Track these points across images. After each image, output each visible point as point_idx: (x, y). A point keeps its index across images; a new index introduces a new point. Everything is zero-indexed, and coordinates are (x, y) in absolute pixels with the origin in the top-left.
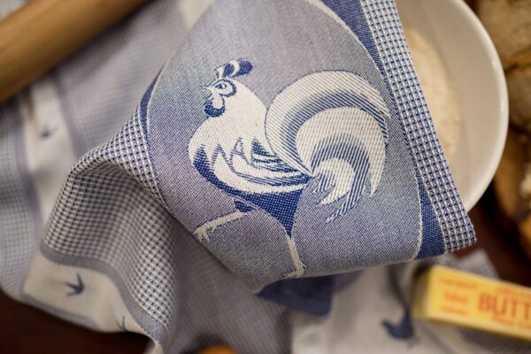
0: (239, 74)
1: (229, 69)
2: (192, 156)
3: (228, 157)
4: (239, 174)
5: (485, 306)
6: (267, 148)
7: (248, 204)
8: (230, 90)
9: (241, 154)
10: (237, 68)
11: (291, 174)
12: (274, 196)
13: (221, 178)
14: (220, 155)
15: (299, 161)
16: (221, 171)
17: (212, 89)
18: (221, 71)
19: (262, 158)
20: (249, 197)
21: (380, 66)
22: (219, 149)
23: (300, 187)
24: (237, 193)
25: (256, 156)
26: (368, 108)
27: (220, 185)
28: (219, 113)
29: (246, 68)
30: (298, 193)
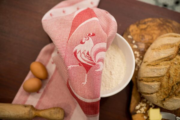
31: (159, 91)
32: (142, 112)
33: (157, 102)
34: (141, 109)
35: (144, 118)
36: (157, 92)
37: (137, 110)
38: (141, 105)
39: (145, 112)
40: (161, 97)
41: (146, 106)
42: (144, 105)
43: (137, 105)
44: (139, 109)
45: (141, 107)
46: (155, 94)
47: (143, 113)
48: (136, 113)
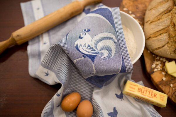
0: (87, 31)
1: (85, 30)
2: (75, 45)
3: (83, 46)
4: (84, 50)
5: (139, 91)
6: (91, 46)
7: (85, 56)
8: (85, 34)
9: (85, 46)
10: (87, 30)
11: (95, 52)
12: (91, 55)
13: (80, 50)
14: (81, 46)
15: (97, 49)
16: (81, 49)
17: (81, 34)
18: (83, 30)
19: (89, 48)
20: (86, 55)
21: (116, 32)
22: (81, 45)
23: (97, 54)
24: (83, 53)
25: (88, 47)
26: (113, 40)
27: (80, 52)
28: (82, 38)
29: (89, 30)
30: (96, 55)
31: (169, 42)
32: (159, 69)
33: (171, 54)
34: (157, 67)
35: (163, 74)
36: (167, 43)
37: (154, 69)
38: (156, 64)
39: (161, 69)
40: (173, 47)
41: (161, 63)
42: (159, 63)
43: (153, 64)
44: (155, 68)
45: (157, 65)
46: (166, 46)
47: (161, 70)
48: (154, 72)
